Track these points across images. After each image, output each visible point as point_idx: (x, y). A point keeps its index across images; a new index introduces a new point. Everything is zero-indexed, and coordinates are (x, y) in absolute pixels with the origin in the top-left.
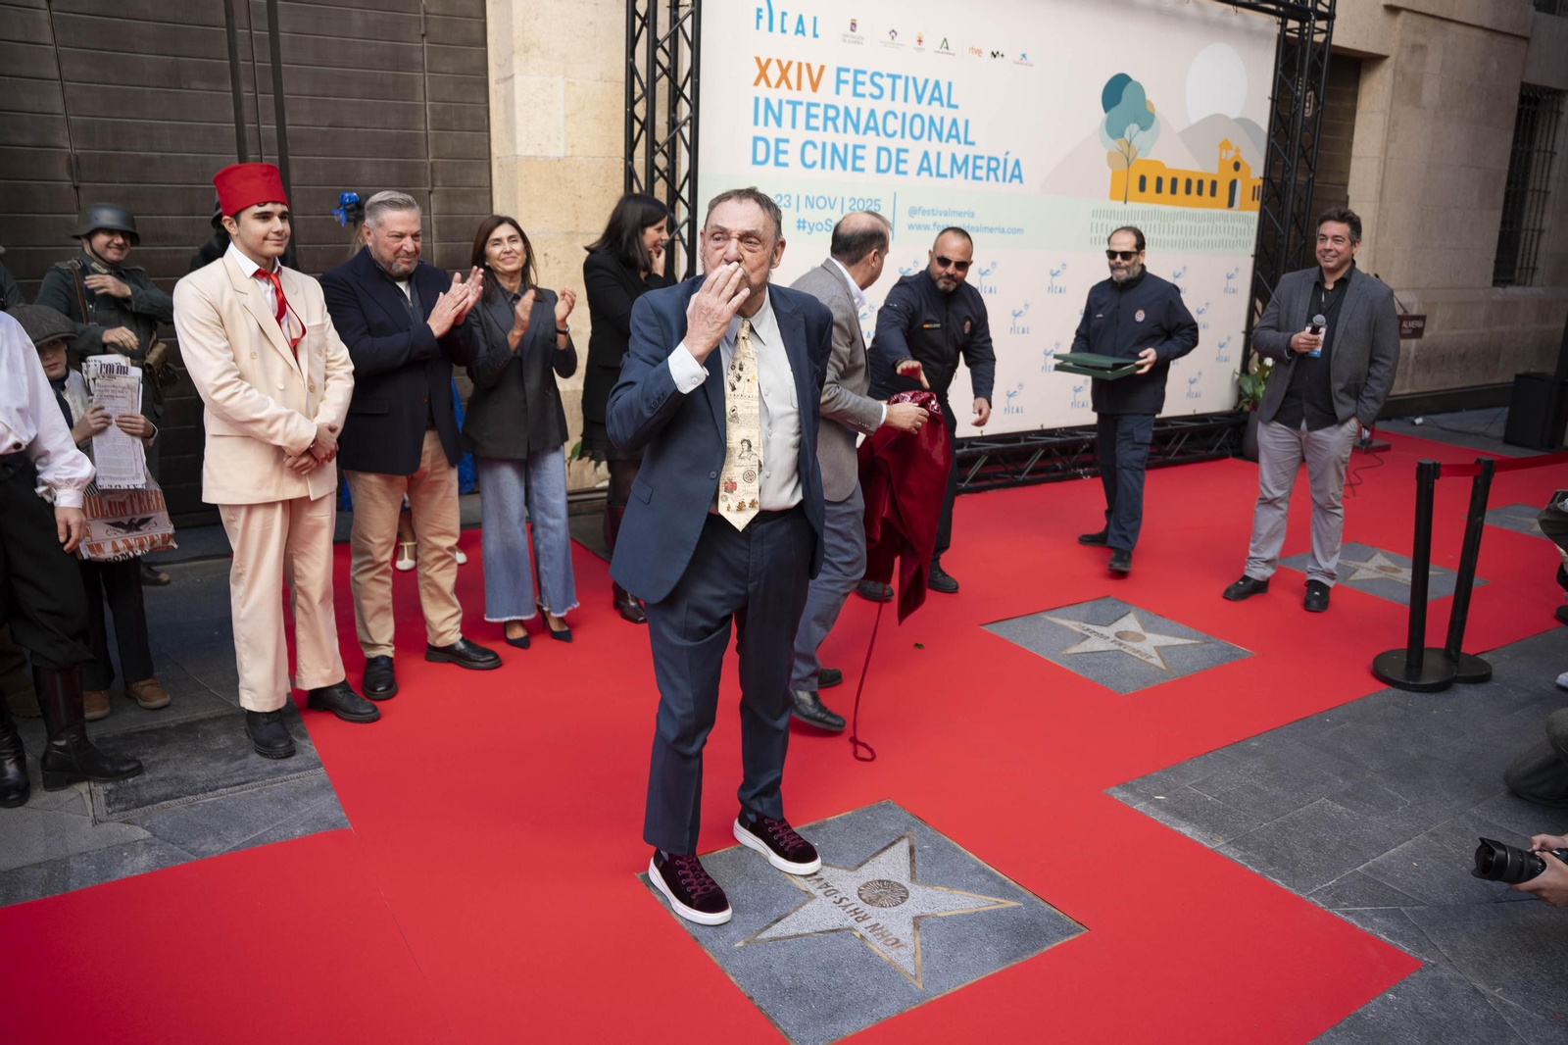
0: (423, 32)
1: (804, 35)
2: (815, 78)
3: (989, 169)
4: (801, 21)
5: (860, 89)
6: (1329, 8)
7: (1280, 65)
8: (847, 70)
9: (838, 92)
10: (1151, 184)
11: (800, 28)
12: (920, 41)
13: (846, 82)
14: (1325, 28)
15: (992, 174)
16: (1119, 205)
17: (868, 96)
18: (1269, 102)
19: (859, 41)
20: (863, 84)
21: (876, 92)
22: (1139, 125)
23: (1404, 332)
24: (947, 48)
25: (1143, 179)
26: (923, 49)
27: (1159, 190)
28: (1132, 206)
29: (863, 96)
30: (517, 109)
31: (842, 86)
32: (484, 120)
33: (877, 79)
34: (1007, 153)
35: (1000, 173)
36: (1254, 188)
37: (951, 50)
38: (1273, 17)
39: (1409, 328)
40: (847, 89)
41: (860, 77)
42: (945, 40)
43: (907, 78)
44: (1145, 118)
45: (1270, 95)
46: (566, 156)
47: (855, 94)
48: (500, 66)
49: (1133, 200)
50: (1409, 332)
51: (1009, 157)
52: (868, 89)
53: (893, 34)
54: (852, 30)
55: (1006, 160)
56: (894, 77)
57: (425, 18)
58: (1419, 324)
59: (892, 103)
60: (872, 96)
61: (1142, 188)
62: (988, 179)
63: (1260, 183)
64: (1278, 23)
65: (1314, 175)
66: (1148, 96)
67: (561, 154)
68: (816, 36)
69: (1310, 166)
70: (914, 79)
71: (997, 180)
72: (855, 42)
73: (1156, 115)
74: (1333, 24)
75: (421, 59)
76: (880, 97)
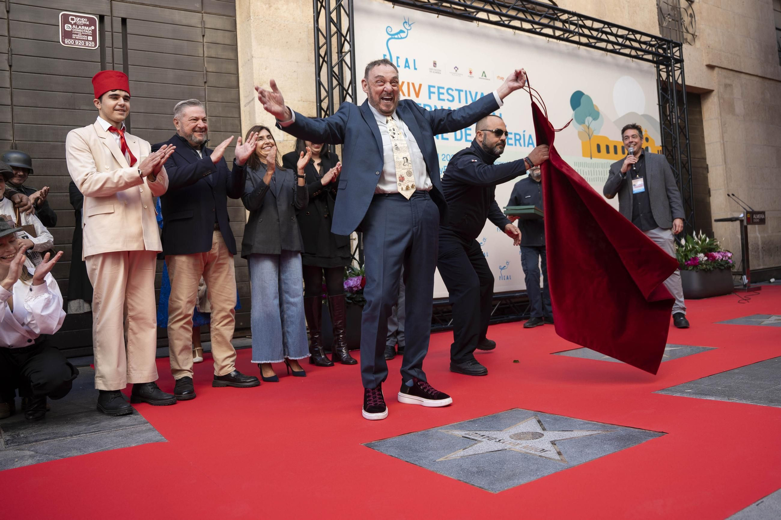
0: (205, 81)
1: (409, 68)
2: (417, 90)
3: (516, 140)
4: (407, 61)
5: (442, 97)
6: (680, 57)
7: (660, 88)
8: (434, 87)
9: (430, 98)
10: (603, 149)
11: (407, 65)
12: (471, 73)
13: (434, 93)
14: (680, 66)
15: (517, 142)
16: (588, 160)
17: (446, 100)
18: (658, 106)
19: (439, 72)
20: (443, 94)
21: (451, 98)
22: (592, 117)
23: (755, 221)
24: (485, 76)
25: (598, 146)
26: (473, 77)
27: (608, 152)
28: (594, 160)
29: (444, 100)
30: (257, 115)
31: (432, 95)
32: (238, 127)
33: (450, 91)
34: (524, 131)
35: (522, 141)
36: (658, 151)
37: (487, 78)
38: (651, 64)
39: (757, 219)
40: (435, 97)
41: (441, 91)
42: (484, 72)
43: (466, 91)
44: (595, 115)
45: (657, 102)
46: (284, 140)
47: (439, 99)
48: (246, 97)
49: (594, 157)
50: (758, 220)
51: (525, 133)
52: (445, 96)
53: (456, 69)
54: (434, 66)
55: (524, 135)
56: (459, 91)
57: (206, 74)
58: (763, 217)
59: (460, 104)
60: (448, 100)
61: (599, 151)
62: (516, 145)
63: (661, 148)
64: (655, 67)
65: (689, 141)
66: (594, 103)
67: (281, 139)
68: (415, 69)
69: (686, 136)
70: (470, 92)
71: (521, 145)
72: (437, 73)
73: (600, 112)
74: (683, 64)
75: (204, 94)
76: (453, 101)
